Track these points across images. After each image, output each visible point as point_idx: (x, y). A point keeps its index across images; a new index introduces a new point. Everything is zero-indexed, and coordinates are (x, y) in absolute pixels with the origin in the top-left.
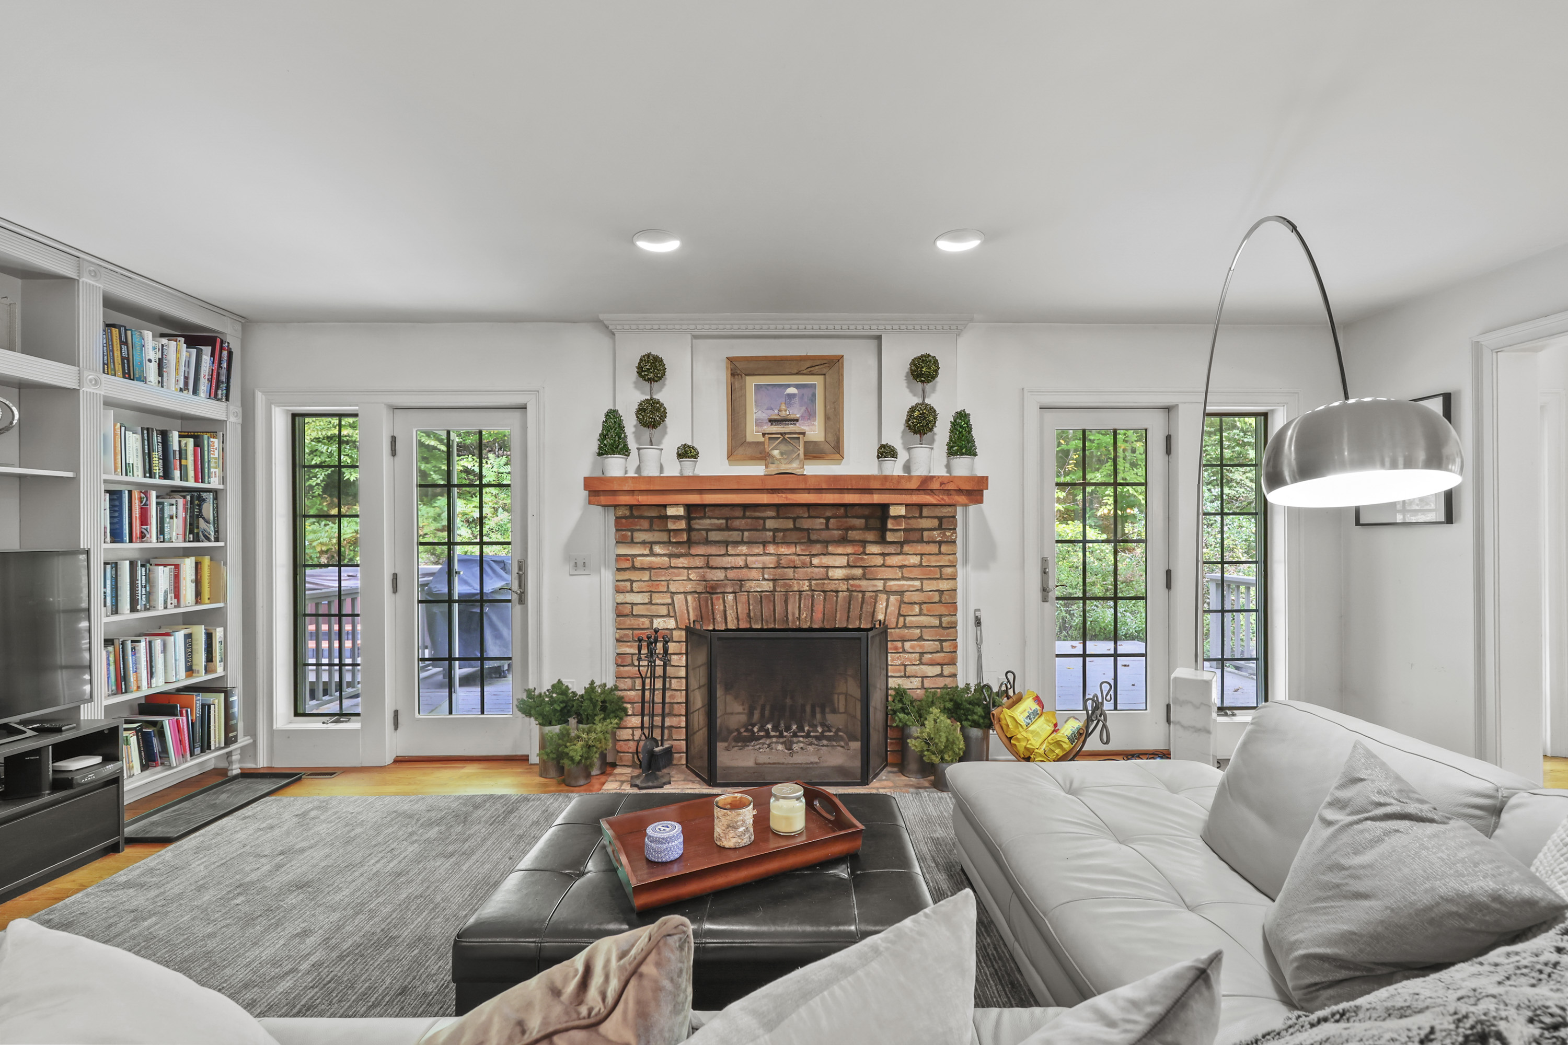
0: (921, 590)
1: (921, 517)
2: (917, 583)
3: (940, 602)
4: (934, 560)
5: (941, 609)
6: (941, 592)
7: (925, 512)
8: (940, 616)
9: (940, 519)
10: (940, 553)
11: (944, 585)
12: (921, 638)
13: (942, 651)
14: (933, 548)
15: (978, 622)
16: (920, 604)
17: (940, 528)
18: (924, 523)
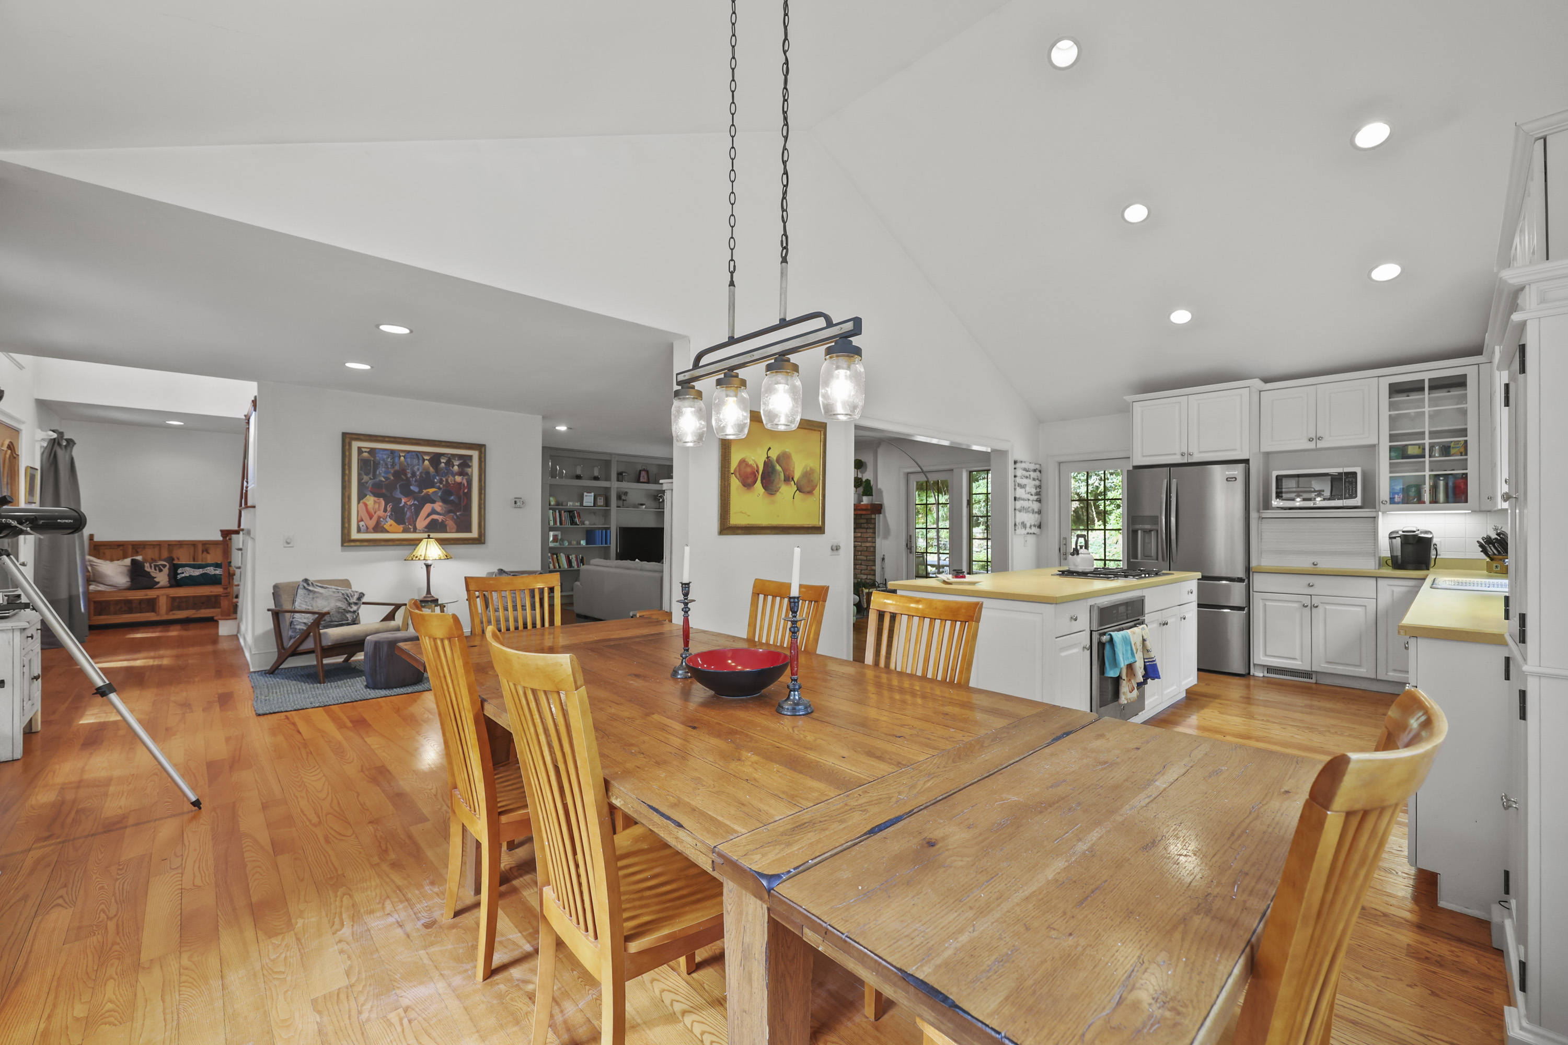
0: (861, 546)
1: (861, 519)
2: (860, 543)
3: (867, 551)
4: (866, 535)
5: (867, 554)
6: (867, 547)
7: (863, 517)
8: (867, 556)
9: (867, 519)
10: (867, 532)
11: (868, 544)
12: (861, 564)
13: (867, 569)
14: (864, 530)
15: (883, 559)
16: (861, 551)
17: (867, 523)
18: (862, 521)
